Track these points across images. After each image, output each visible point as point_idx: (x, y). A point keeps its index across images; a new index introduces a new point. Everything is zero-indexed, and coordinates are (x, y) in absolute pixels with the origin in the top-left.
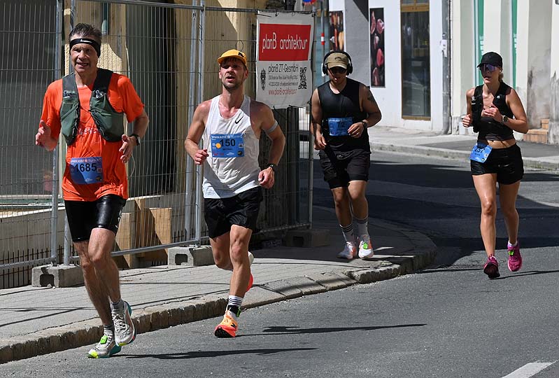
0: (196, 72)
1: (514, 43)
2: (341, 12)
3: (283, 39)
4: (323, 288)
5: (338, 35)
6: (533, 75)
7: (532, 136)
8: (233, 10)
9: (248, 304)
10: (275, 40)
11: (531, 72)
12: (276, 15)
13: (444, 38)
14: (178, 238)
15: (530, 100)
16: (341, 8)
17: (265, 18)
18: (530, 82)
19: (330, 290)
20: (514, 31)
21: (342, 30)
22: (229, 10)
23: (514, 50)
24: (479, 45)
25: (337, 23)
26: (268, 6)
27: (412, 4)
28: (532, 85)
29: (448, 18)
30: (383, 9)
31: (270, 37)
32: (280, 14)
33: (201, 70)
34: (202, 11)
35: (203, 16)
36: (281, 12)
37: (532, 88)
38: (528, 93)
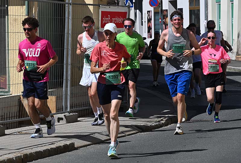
0: (68, 33)
1: (232, 22)
2: (167, 10)
3: (113, 18)
4: (124, 135)
5: (166, 19)
6: (240, 34)
7: (239, 58)
8: (91, 5)
9: (81, 145)
10: (109, 18)
11: (239, 33)
12: (110, 7)
13: (205, 20)
14: (59, 110)
15: (238, 44)
16: (167, 8)
17: (104, 9)
18: (238, 37)
19: (127, 136)
20: (232, 17)
21: (168, 17)
22: (90, 5)
23: (232, 24)
24: (219, 23)
25: (166, 14)
26: (108, 3)
27: (193, 7)
28: (239, 38)
29: (207, 12)
30: (182, 9)
31: (107, 17)
32: (111, 7)
33: (70, 32)
34: (71, 5)
35: (71, 7)
36: (112, 6)
37: (239, 39)
38: (238, 41)
